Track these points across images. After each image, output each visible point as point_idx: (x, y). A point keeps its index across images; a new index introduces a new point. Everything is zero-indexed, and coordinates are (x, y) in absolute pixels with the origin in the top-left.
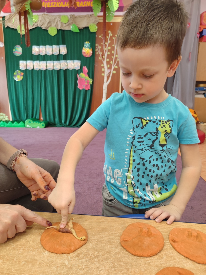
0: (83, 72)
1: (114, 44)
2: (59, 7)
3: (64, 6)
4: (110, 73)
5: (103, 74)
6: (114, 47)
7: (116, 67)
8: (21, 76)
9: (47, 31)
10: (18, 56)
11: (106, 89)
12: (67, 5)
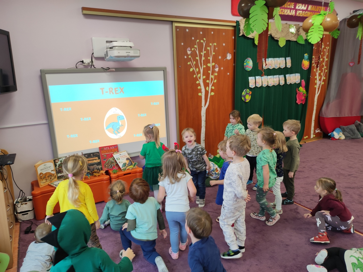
0: (301, 86)
1: (324, 56)
2: (286, 14)
3: (290, 14)
4: (320, 84)
5: (315, 86)
6: (324, 58)
7: (325, 78)
8: (249, 95)
9: (277, 41)
10: (249, 71)
11: (317, 101)
12: (293, 13)
